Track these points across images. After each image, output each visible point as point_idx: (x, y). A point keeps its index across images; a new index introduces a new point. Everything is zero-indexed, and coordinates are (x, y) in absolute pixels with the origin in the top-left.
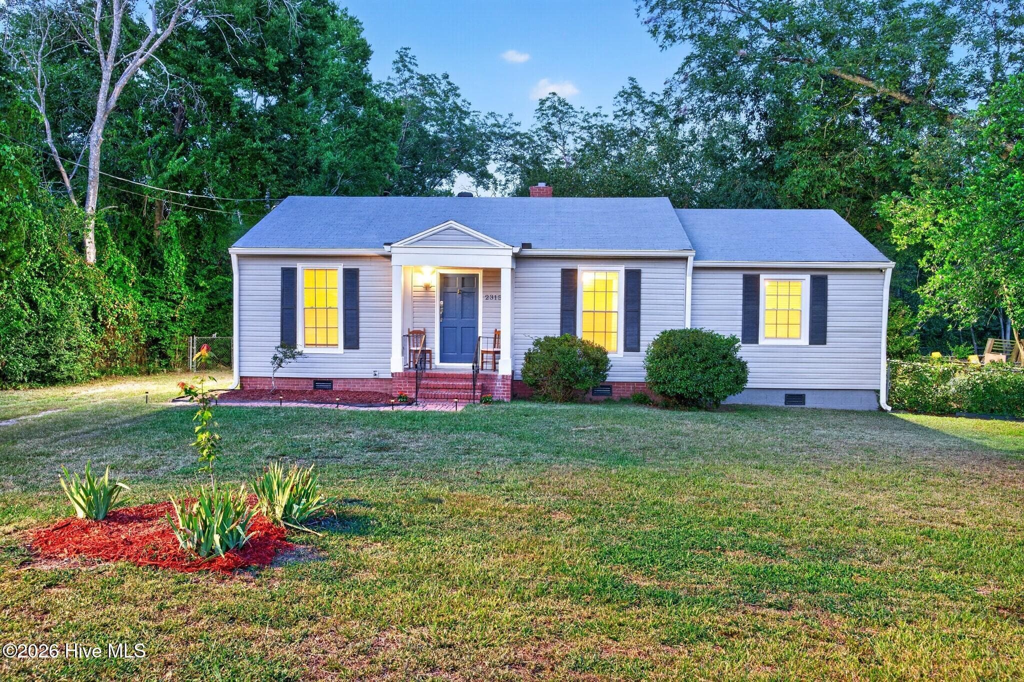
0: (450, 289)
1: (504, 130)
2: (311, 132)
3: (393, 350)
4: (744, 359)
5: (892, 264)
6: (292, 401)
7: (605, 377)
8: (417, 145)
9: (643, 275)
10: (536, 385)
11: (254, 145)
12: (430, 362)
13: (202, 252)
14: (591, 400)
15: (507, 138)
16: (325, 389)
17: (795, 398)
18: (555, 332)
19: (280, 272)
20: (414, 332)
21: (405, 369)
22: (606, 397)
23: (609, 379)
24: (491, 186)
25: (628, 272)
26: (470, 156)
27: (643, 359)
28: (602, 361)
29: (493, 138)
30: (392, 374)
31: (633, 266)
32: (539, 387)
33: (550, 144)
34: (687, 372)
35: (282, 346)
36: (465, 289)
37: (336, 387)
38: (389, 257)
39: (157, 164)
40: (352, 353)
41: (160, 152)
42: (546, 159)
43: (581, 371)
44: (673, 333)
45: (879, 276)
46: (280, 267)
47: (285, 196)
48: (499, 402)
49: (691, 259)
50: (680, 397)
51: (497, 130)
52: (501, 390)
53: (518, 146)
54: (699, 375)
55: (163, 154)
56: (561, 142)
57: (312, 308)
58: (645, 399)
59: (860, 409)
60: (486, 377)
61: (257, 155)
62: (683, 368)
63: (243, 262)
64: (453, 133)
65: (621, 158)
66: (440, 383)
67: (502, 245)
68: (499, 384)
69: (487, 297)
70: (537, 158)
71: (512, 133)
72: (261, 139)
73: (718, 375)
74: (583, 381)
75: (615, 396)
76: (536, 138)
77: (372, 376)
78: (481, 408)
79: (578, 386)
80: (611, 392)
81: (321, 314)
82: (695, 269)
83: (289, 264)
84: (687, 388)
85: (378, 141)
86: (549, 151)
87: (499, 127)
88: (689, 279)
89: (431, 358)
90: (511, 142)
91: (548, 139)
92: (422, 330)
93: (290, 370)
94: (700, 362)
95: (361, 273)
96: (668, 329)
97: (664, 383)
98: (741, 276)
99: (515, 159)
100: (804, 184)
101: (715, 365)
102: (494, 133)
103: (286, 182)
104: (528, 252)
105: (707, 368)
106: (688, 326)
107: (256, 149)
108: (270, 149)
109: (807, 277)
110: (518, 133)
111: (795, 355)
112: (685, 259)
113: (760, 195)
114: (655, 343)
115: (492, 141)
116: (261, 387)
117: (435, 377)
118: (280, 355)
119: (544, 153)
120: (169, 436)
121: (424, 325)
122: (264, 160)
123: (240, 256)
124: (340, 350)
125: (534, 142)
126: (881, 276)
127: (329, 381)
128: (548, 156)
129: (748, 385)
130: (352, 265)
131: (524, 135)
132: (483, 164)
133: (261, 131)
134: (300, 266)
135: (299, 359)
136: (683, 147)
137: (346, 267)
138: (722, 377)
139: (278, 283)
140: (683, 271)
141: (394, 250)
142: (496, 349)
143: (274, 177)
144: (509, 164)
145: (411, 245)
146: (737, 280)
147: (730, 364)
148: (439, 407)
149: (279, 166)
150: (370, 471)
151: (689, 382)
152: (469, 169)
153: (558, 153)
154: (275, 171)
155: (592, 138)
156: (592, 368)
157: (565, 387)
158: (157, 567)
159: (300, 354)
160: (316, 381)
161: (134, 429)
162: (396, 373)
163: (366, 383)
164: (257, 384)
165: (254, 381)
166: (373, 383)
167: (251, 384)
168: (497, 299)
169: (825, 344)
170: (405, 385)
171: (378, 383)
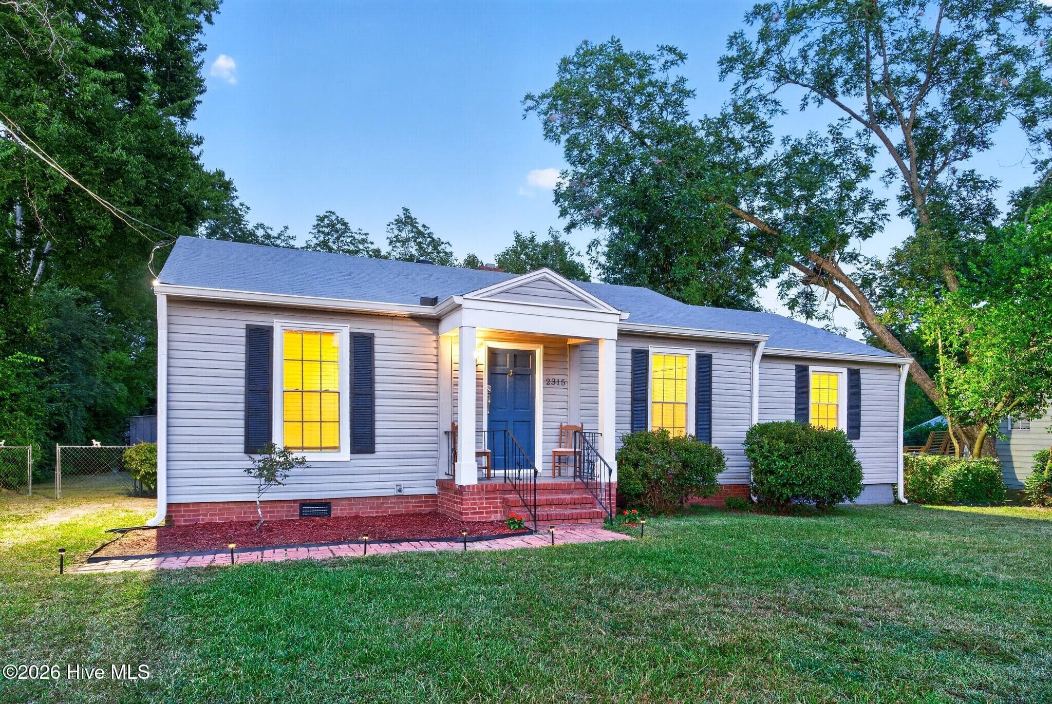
0: (499, 369)
5: (909, 360)
9: (714, 362)
16: (319, 517)
19: (243, 332)
25: (699, 357)
31: (705, 350)
35: (247, 451)
36: (519, 370)
37: (336, 512)
40: (365, 460)
45: (899, 372)
46: (243, 325)
49: (761, 346)
52: (604, 504)
57: (297, 391)
60: (588, 486)
63: (176, 311)
69: (547, 382)
77: (394, 493)
81: (312, 401)
83: (259, 319)
88: (757, 369)
89: (488, 464)
95: (377, 341)
98: (794, 367)
109: (845, 371)
112: (755, 345)
116: (207, 519)
123: (173, 300)
124: (345, 454)
127: (326, 504)
130: (364, 327)
134: (279, 325)
137: (355, 331)
139: (241, 349)
140: (749, 358)
145: (491, 299)
146: (791, 371)
160: (304, 503)
162: (469, 486)
163: (383, 503)
164: (199, 515)
165: (191, 511)
166: (394, 503)
167: (183, 516)
168: (560, 383)
169: (858, 438)
170: (482, 503)
171: (402, 502)
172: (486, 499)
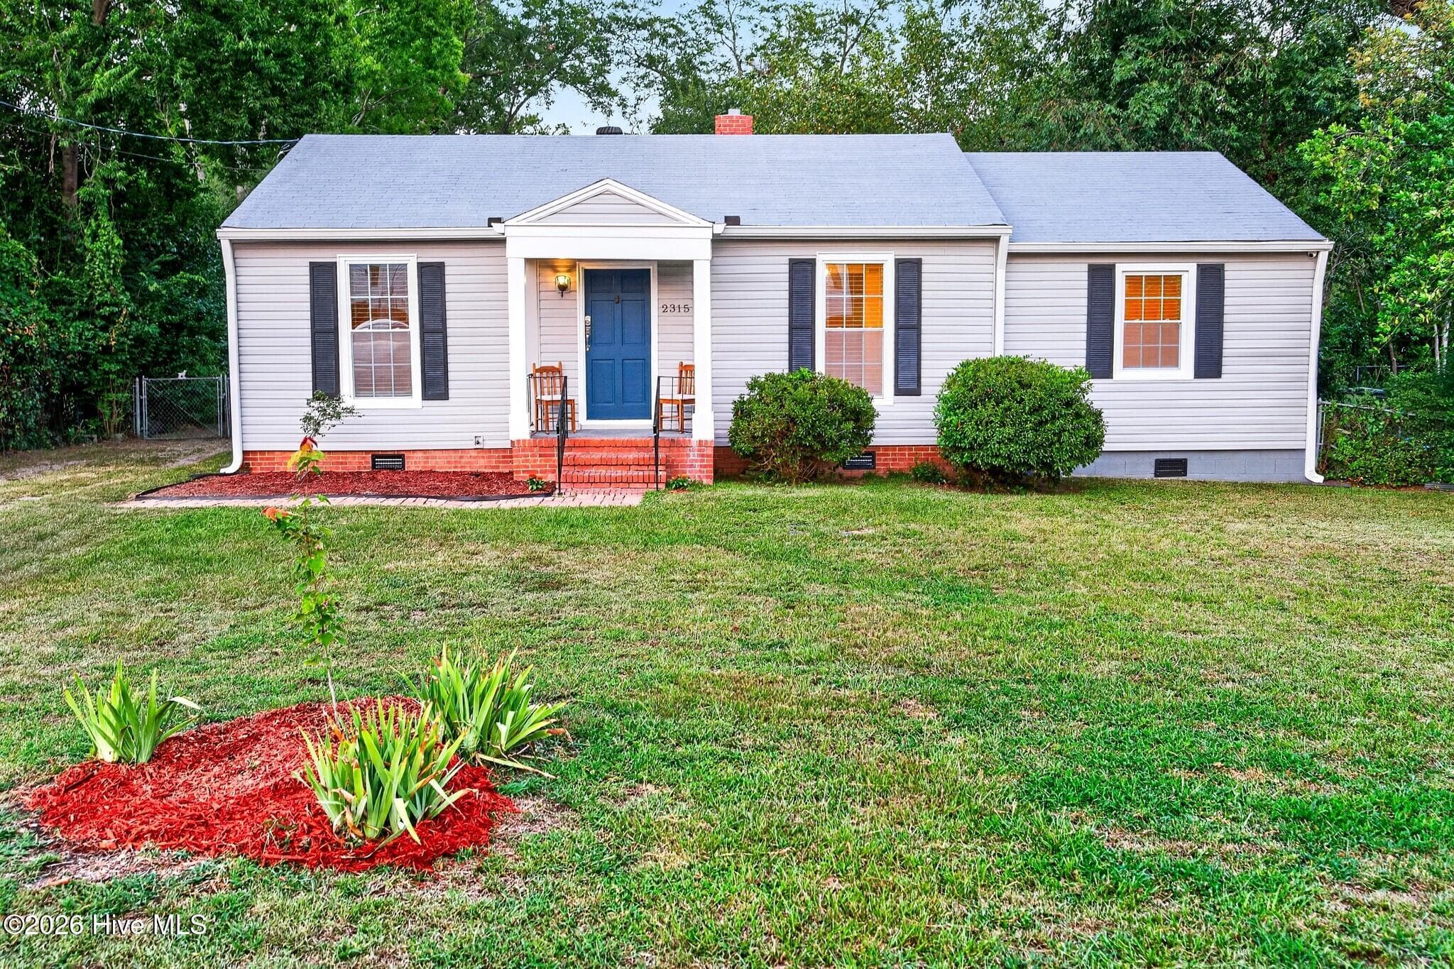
0: (602, 295)
1: (634, 13)
2: (337, 22)
3: (513, 401)
4: (1096, 406)
5: (1329, 244)
6: (346, 494)
7: (869, 439)
8: (489, 39)
9: (924, 268)
10: (755, 456)
11: (241, 45)
12: (573, 419)
13: (150, 231)
14: (840, 476)
15: (639, 27)
16: (392, 469)
17: (1172, 466)
18: (780, 366)
19: (307, 270)
20: (542, 370)
21: (533, 434)
22: (865, 471)
23: (875, 442)
24: (614, 107)
25: (900, 263)
26: (578, 56)
27: (932, 407)
28: (866, 413)
29: (614, 26)
30: (512, 442)
31: (909, 252)
32: (760, 459)
33: (711, 38)
34: (1009, 431)
35: (316, 398)
36: (627, 294)
37: (411, 466)
38: (500, 242)
39: (72, 81)
40: (437, 407)
41: (74, 56)
42: (702, 63)
43: (832, 432)
44: (980, 365)
45: (1308, 264)
46: (305, 262)
47: (298, 134)
48: (697, 486)
49: (1004, 241)
50: (995, 471)
51: (621, 13)
52: (697, 467)
53: (657, 41)
54: (1030, 434)
55: (78, 62)
56: (730, 34)
58: (934, 474)
59: (1274, 482)
60: (673, 444)
61: (244, 63)
62: (1003, 425)
63: (239, 253)
64: (548, 18)
65: (827, 60)
66: (596, 456)
67: (695, 221)
68: (693, 455)
69: (665, 308)
70: (690, 61)
71: (646, 18)
72: (252, 35)
73: (1059, 435)
74: (836, 447)
75: (881, 470)
76: (687, 28)
77: (472, 445)
78: (672, 497)
79: (826, 457)
80: (873, 462)
81: (382, 342)
82: (1012, 256)
83: (321, 256)
84: (1009, 457)
85: (436, 34)
86: (709, 47)
87: (625, 7)
88: (1001, 273)
89: (573, 413)
90: (645, 33)
91: (707, 29)
92: (556, 365)
93: (333, 438)
94: (1030, 413)
95: (448, 270)
96: (971, 357)
97: (972, 448)
98: (1085, 268)
99: (651, 62)
100: (1160, 109)
101: (1054, 418)
102: (616, 19)
103: (297, 108)
104: (735, 231)
105: (1041, 423)
106: (999, 352)
107: (244, 52)
108: (267, 52)
109: (1193, 268)
110: (657, 19)
111: (1174, 396)
112: (995, 240)
113: (1089, 127)
114: (951, 381)
115: (613, 33)
116: (281, 468)
117: (584, 446)
118: (316, 414)
119: (701, 52)
120: (163, 571)
121: (561, 357)
122: (259, 72)
123: (235, 244)
124: (417, 401)
125: (685, 34)
126: (1309, 265)
127: (400, 455)
128: (707, 57)
129: (1106, 447)
130: (432, 256)
131: (670, 22)
132: (600, 71)
133: (251, 19)
134: (341, 259)
135: (346, 418)
136: (952, 44)
137: (421, 260)
138: (1066, 435)
139: (304, 289)
140: (992, 260)
141: (509, 232)
142: (686, 397)
143: (276, 101)
144: (642, 71)
145: (539, 223)
146: (1079, 273)
147: (1078, 415)
148: (600, 497)
149: (285, 80)
150: (550, 631)
151: (1013, 447)
152: (576, 79)
153: (722, 53)
154: (276, 91)
155: (779, 26)
156: (850, 425)
157: (804, 459)
158: (299, 864)
159: (350, 411)
160: (376, 455)
161: (96, 560)
162: (518, 441)
163: (461, 457)
164: (274, 464)
165: (267, 459)
166: (475, 457)
167: (260, 464)
168: (682, 310)
169: (1220, 377)
170: (535, 461)
171: (483, 457)
172: (540, 456)
